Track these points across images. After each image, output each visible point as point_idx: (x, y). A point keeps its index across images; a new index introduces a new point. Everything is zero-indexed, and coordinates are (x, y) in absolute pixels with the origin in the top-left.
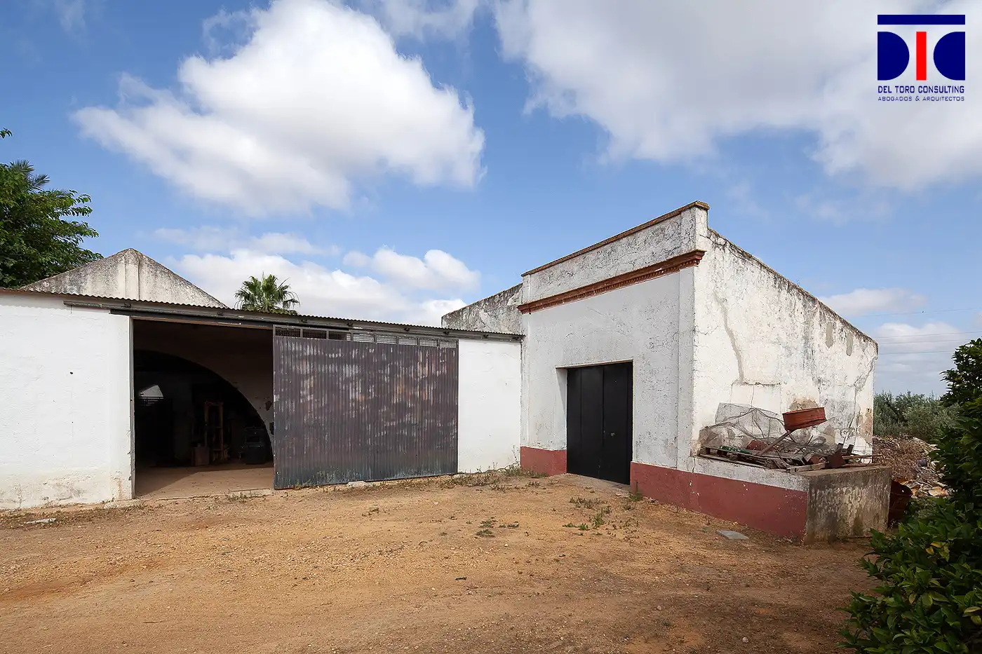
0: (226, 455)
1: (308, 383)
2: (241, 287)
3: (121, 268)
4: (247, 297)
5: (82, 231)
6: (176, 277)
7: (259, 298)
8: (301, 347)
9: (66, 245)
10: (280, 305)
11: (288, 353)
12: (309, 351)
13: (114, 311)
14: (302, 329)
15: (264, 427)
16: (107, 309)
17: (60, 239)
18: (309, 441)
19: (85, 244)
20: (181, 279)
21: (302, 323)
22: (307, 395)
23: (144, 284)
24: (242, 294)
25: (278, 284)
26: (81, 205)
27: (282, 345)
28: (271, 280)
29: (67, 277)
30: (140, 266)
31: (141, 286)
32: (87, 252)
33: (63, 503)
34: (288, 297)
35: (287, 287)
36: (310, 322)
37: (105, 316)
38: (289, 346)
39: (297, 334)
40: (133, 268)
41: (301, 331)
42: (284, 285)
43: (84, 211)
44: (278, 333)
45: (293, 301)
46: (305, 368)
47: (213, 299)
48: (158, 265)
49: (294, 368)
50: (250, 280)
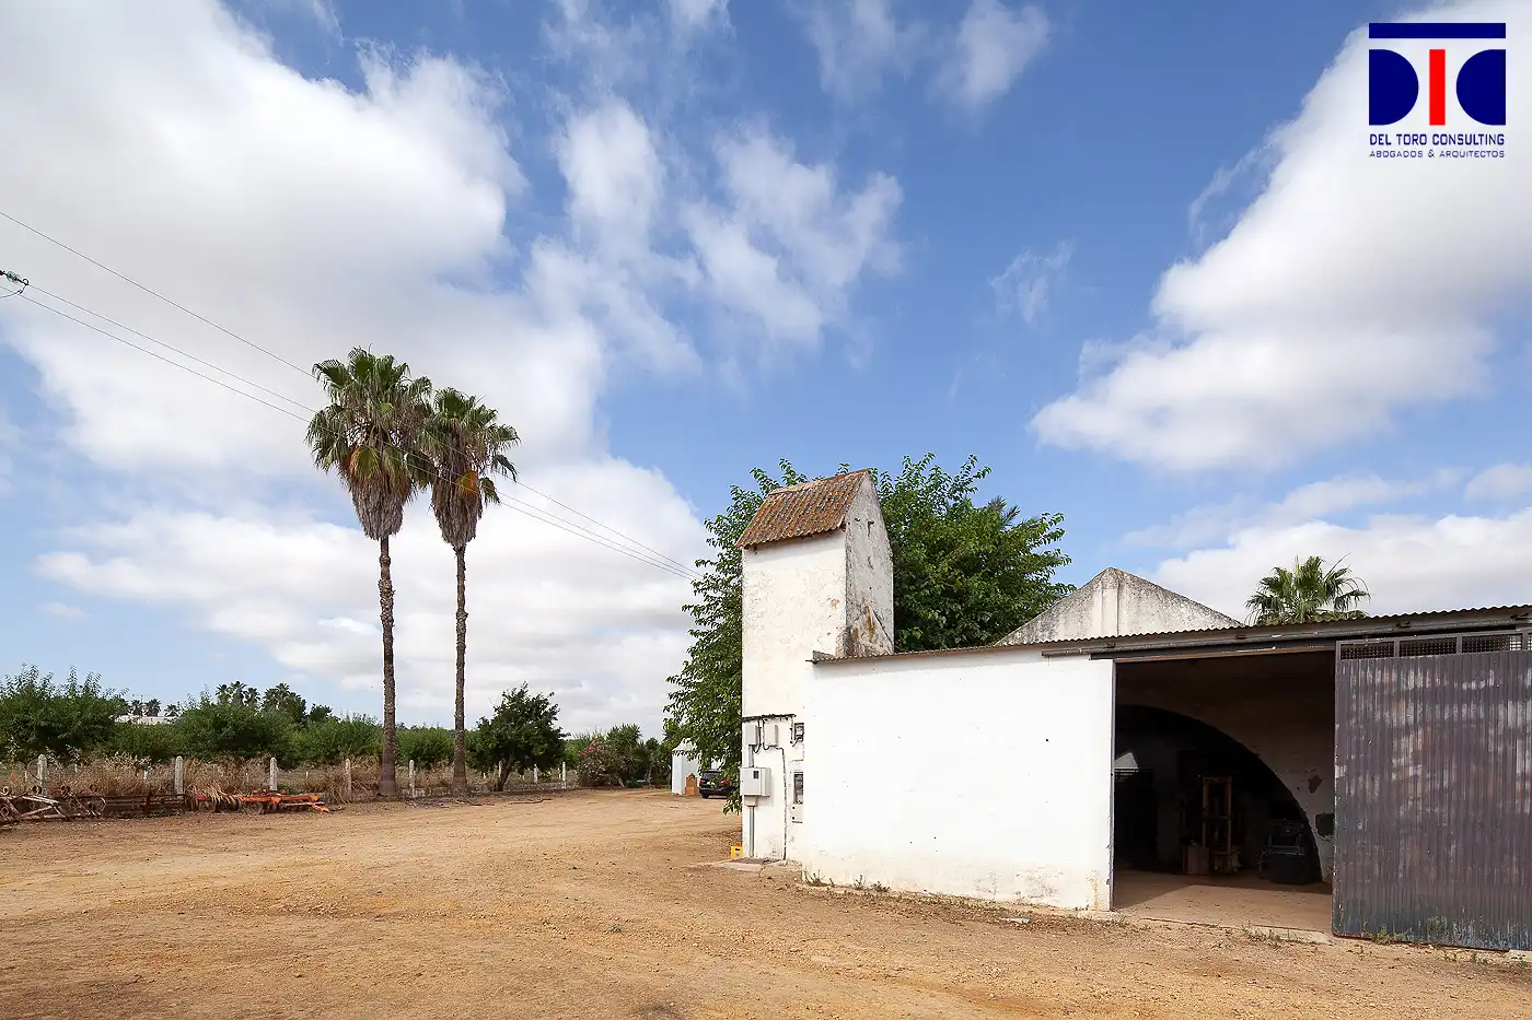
0: (1234, 863)
1: (1408, 744)
2: (1257, 589)
3: (1097, 598)
4: (1266, 602)
5: (1051, 561)
6: (1166, 593)
7: (1289, 601)
8: (1394, 675)
9: (1037, 584)
10: (1328, 607)
11: (1368, 689)
12: (1413, 680)
13: (1095, 656)
14: (1397, 641)
15: (1306, 822)
16: (1088, 653)
17: (1033, 577)
18: (1409, 852)
19: (1057, 576)
20: (1175, 595)
21: (1396, 630)
22: (1407, 766)
23: (1124, 612)
24: (1260, 600)
25: (1325, 570)
26: (1053, 529)
27: (1350, 675)
28: (1313, 565)
29: (1039, 622)
30: (1120, 587)
31: (1120, 617)
32: (1059, 587)
33: (1034, 901)
34: (1345, 589)
35: (1343, 571)
36: (1415, 626)
37: (1084, 663)
38: (1369, 675)
39: (1387, 651)
40: (1111, 594)
41: (1397, 646)
42: (1336, 570)
43: (1055, 536)
44: (1345, 655)
45: (1356, 594)
46: (1405, 714)
47: (1221, 616)
48: (1142, 582)
49: (1378, 716)
50: (1274, 575)
